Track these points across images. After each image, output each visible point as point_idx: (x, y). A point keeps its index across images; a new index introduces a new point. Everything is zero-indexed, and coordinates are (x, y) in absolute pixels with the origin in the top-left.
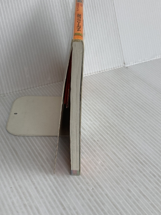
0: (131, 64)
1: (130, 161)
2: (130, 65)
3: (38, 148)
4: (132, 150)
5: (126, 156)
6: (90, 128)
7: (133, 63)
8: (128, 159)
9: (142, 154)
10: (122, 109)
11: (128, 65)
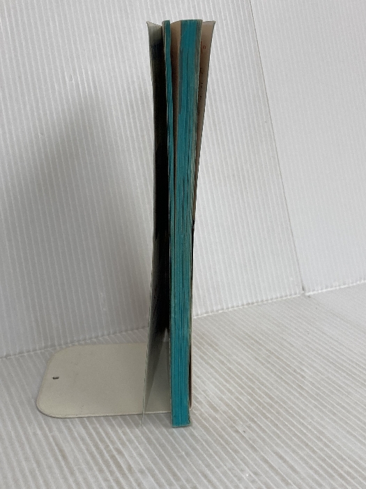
0: (318, 290)
1: (316, 472)
2: (315, 292)
3: (111, 447)
4: (322, 450)
5: (307, 463)
6: (228, 405)
7: (322, 289)
8: (311, 468)
9: (343, 459)
10: (298, 371)
11: (311, 293)
